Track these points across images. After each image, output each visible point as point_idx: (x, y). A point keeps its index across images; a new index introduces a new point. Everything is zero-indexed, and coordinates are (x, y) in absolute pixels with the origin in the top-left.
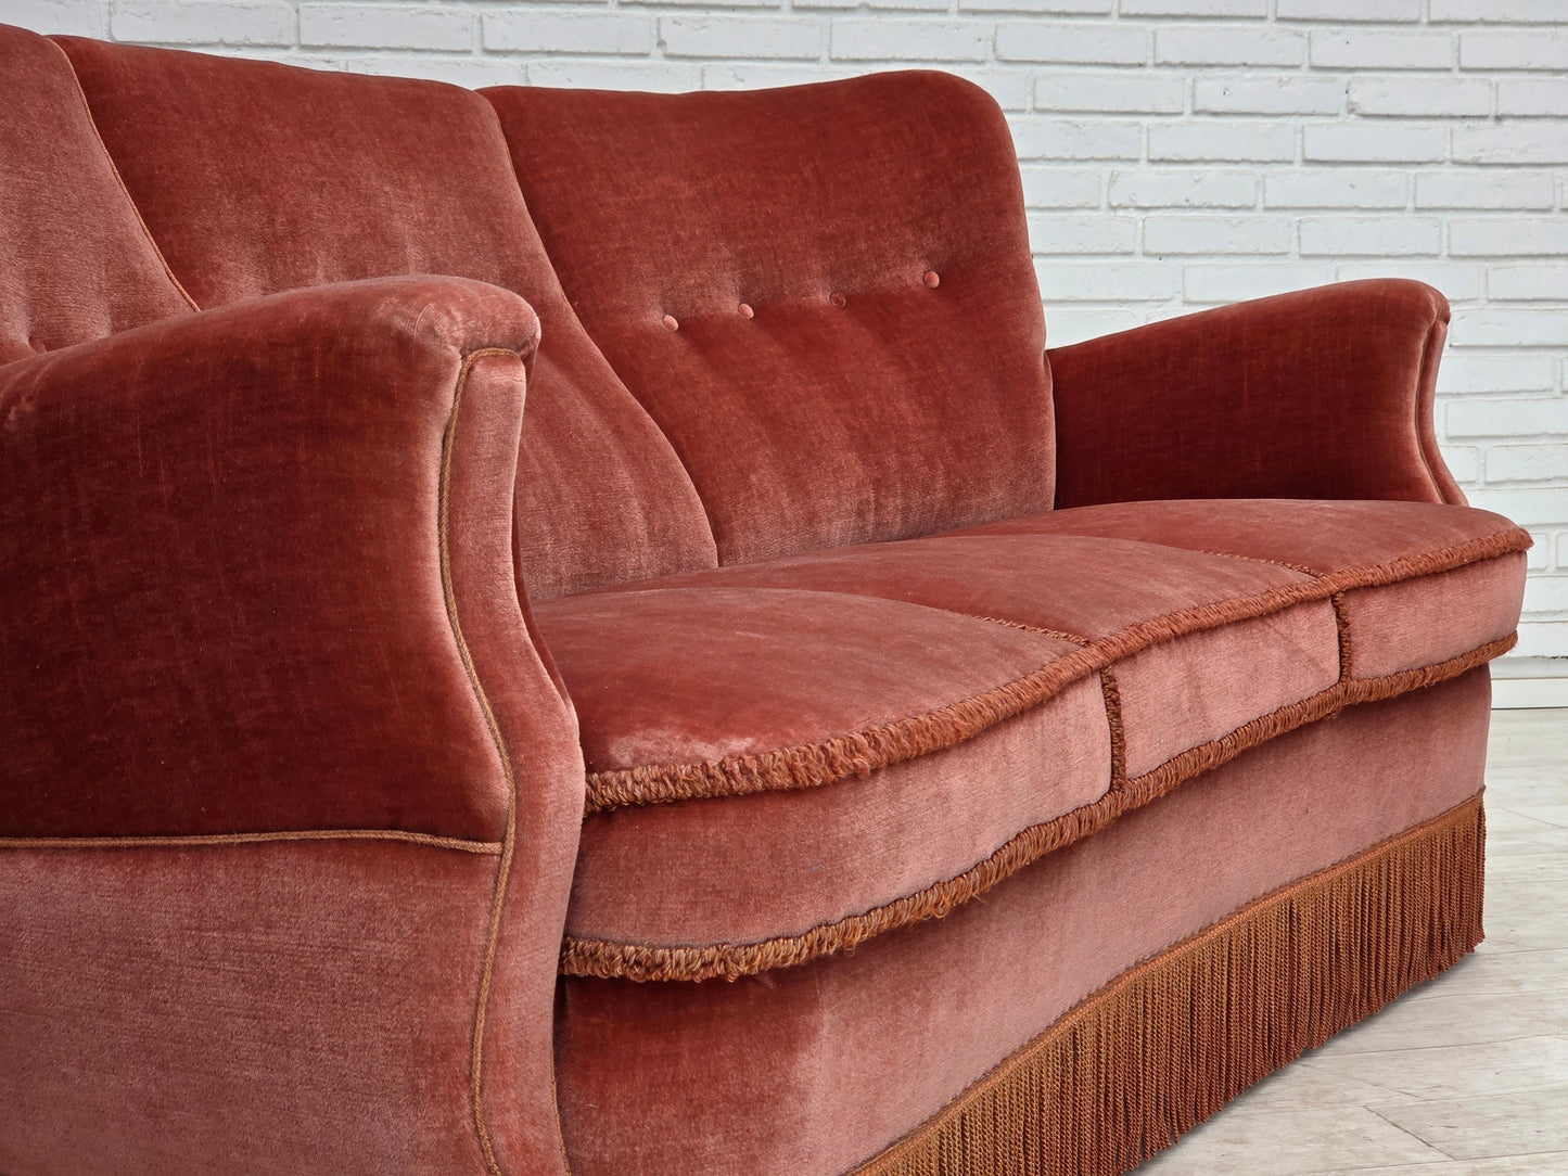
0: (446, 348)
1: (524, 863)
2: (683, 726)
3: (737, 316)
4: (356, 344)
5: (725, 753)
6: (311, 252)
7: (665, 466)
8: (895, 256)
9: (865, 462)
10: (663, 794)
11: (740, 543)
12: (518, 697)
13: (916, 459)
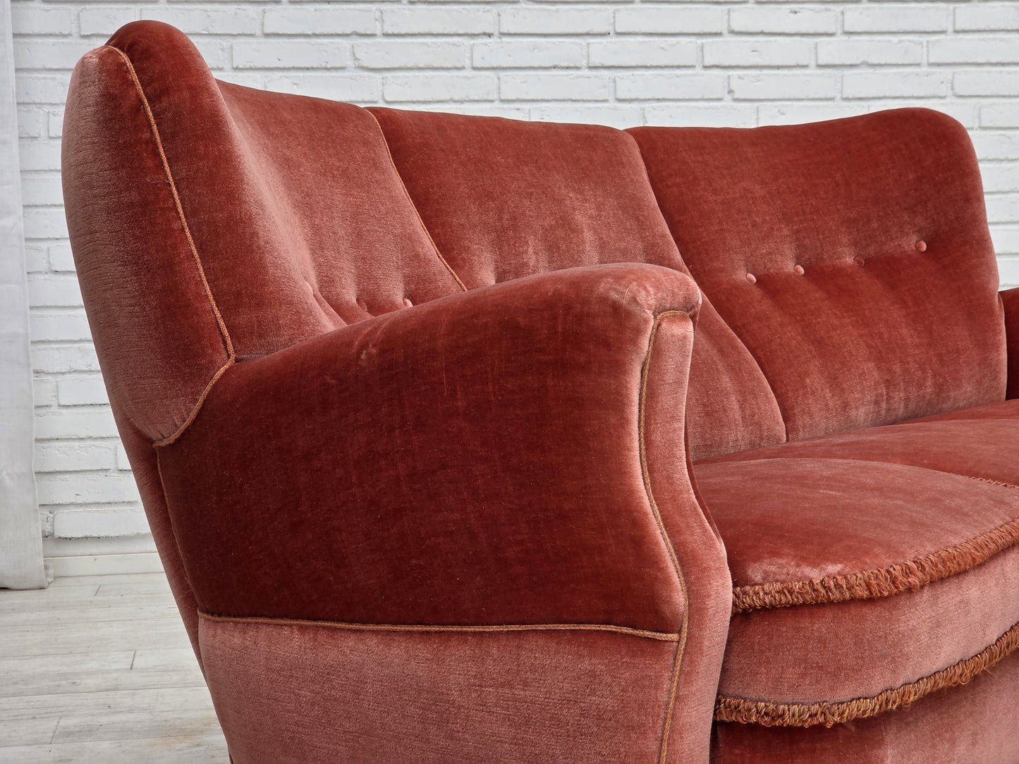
0: (644, 311)
1: (693, 647)
2: (795, 556)
3: (793, 273)
4: (586, 309)
5: (824, 574)
6: (525, 237)
7: (751, 373)
8: (896, 232)
9: (879, 368)
10: (783, 602)
11: (800, 423)
12: (689, 539)
13: (913, 366)
